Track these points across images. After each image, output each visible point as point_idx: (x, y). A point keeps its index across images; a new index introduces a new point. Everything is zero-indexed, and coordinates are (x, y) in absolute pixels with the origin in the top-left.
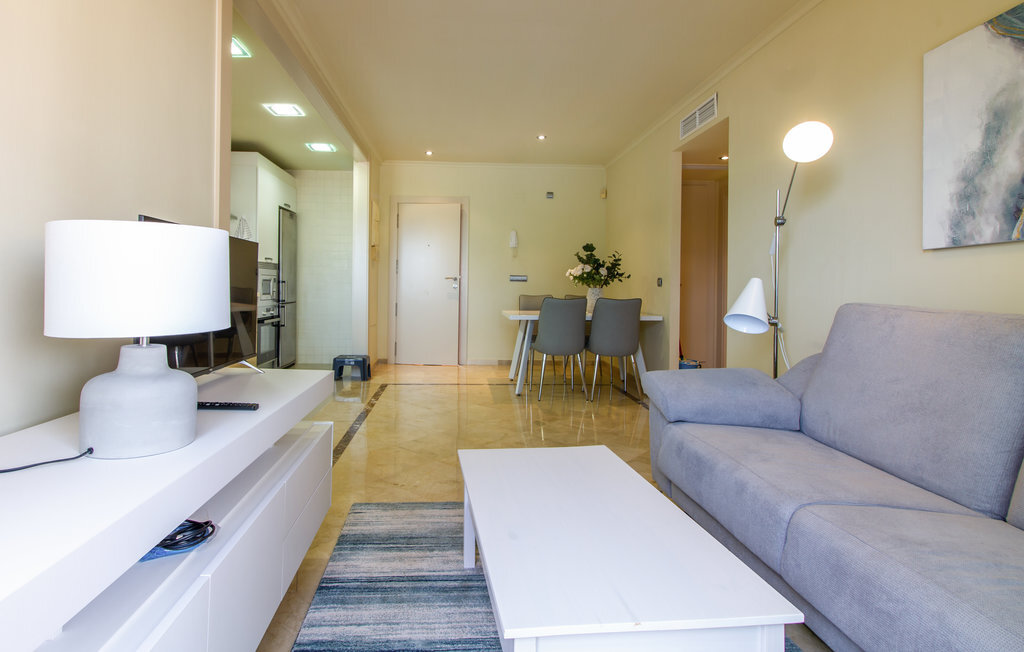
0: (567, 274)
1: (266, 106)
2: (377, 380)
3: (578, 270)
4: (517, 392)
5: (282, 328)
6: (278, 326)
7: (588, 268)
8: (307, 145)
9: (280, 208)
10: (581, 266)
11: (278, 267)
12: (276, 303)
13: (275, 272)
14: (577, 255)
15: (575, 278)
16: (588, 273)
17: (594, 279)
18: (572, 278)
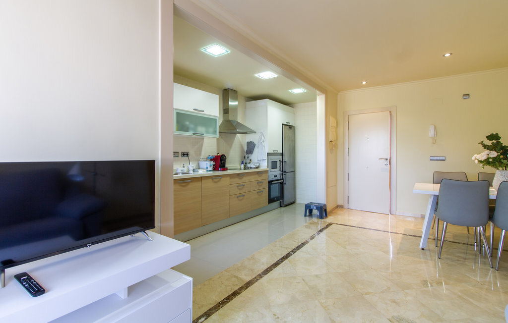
0: (473, 158)
1: (257, 75)
2: (329, 220)
3: (484, 155)
4: (421, 247)
5: (284, 186)
6: (282, 184)
7: (494, 154)
8: (290, 91)
9: (283, 125)
10: (487, 152)
11: (282, 154)
12: (281, 173)
13: (281, 157)
14: (482, 143)
15: (481, 162)
16: (494, 159)
17: (502, 163)
18: (476, 161)
